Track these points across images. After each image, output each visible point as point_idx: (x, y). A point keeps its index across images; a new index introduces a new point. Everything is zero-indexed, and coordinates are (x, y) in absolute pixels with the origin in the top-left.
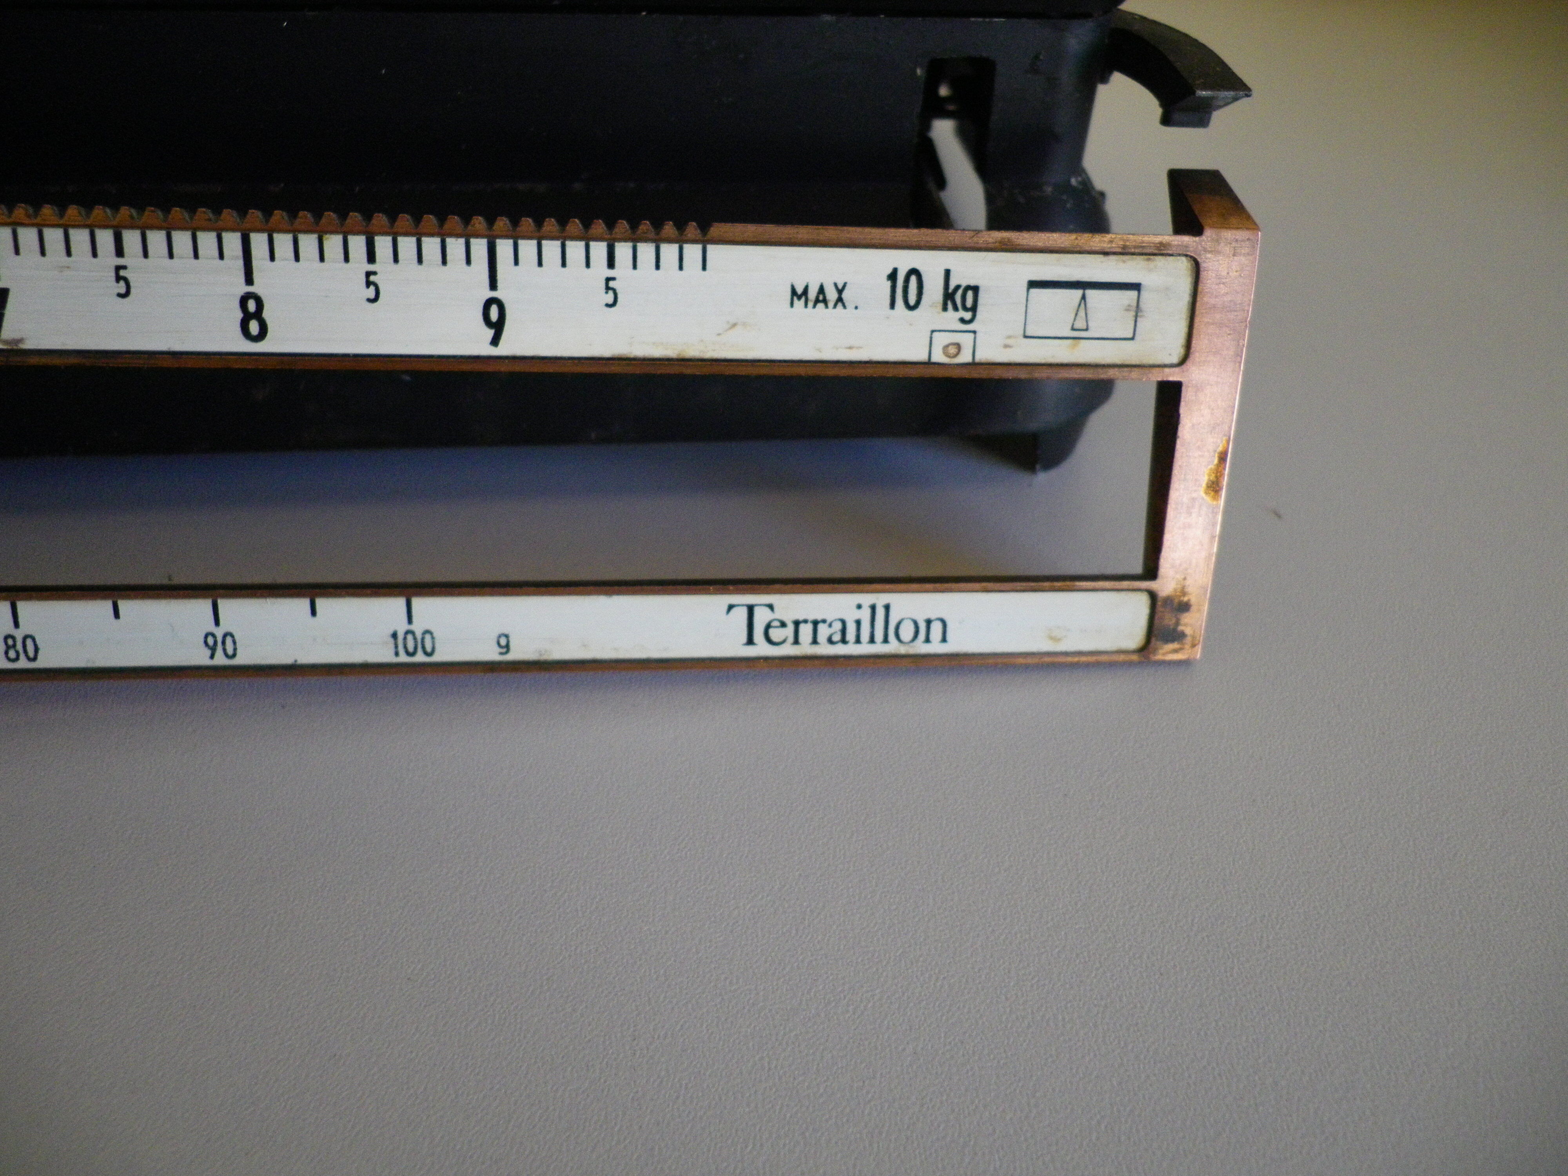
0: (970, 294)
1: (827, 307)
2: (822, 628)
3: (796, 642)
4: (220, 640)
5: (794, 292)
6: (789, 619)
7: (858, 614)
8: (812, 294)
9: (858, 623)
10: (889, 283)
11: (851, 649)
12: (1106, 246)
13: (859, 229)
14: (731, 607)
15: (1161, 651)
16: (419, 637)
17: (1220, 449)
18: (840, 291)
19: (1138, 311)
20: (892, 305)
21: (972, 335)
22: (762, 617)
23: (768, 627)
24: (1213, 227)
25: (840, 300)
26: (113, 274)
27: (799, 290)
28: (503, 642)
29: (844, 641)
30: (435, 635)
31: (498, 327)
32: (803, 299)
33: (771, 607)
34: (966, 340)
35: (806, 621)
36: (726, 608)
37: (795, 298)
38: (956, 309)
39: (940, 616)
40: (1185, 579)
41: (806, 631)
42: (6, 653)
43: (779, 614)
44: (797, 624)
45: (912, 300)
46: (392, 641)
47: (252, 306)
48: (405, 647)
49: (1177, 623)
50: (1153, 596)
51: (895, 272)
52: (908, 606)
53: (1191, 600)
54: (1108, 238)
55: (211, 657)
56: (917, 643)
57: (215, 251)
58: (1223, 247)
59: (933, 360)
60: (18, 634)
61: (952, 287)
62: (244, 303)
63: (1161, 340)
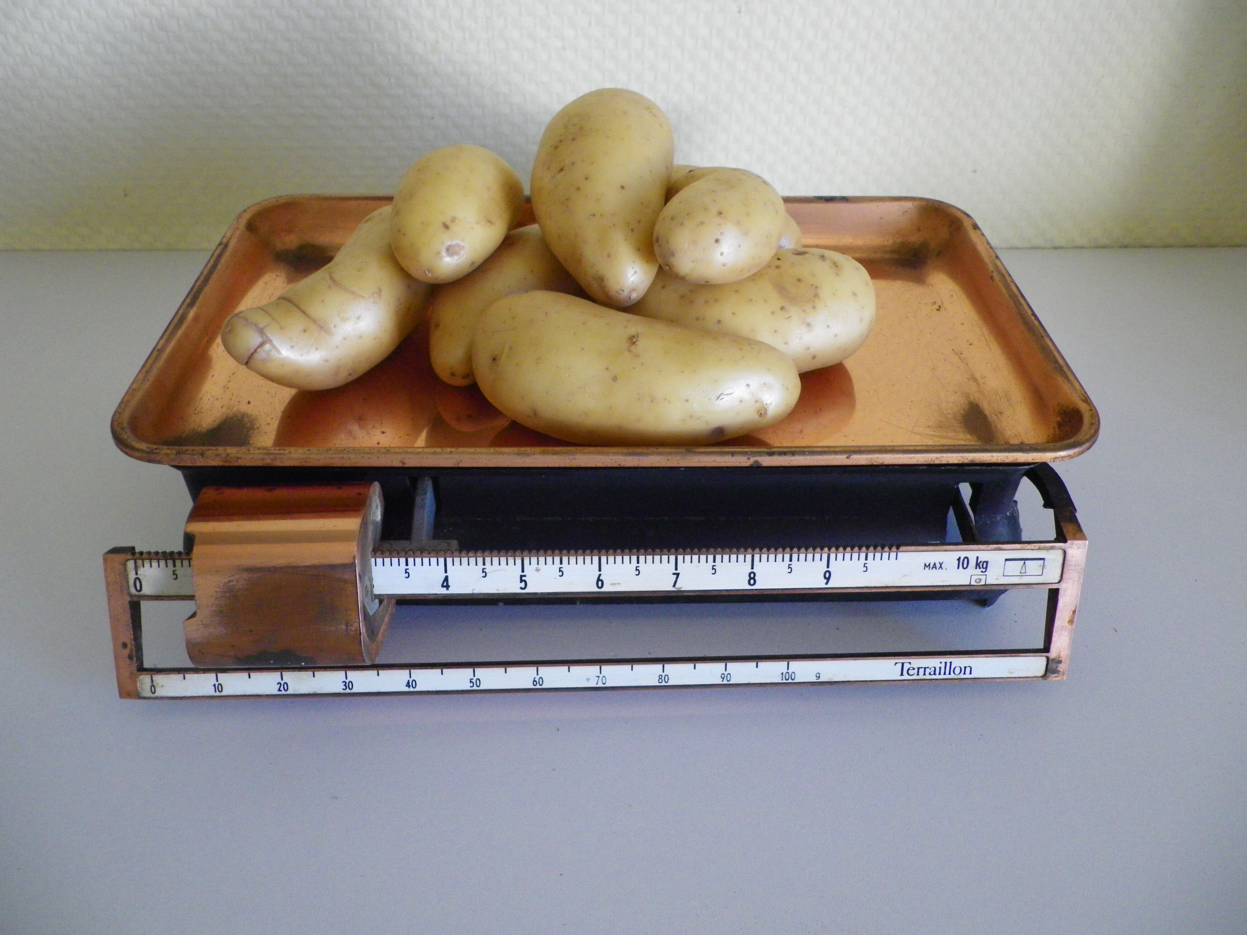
0: (985, 564)
1: (936, 569)
2: (927, 670)
3: (918, 674)
4: (726, 675)
5: (925, 565)
6: (916, 667)
7: (940, 665)
8: (932, 565)
9: (940, 668)
10: (958, 561)
11: (937, 677)
12: (1033, 548)
13: (949, 546)
14: (896, 663)
15: (1051, 677)
16: (790, 674)
17: (1073, 609)
18: (941, 565)
19: (1043, 566)
20: (958, 568)
21: (985, 576)
22: (906, 666)
23: (909, 669)
24: (1070, 540)
25: (941, 567)
26: (711, 568)
27: (927, 565)
28: (818, 675)
29: (935, 674)
30: (795, 674)
31: (828, 579)
32: (928, 567)
33: (910, 663)
34: (983, 578)
35: (922, 668)
36: (894, 664)
37: (926, 567)
38: (980, 568)
39: (970, 665)
40: (1060, 652)
41: (922, 671)
42: (659, 680)
43: (912, 666)
44: (919, 668)
45: (965, 566)
46: (781, 675)
47: (752, 575)
48: (785, 677)
49: (1057, 667)
50: (1048, 658)
51: (960, 558)
52: (959, 662)
53: (1063, 659)
54: (1034, 545)
55: (723, 681)
56: (961, 674)
57: (743, 560)
58: (1074, 546)
59: (971, 584)
60: (663, 675)
61: (979, 562)
62: (750, 574)
63: (1052, 575)
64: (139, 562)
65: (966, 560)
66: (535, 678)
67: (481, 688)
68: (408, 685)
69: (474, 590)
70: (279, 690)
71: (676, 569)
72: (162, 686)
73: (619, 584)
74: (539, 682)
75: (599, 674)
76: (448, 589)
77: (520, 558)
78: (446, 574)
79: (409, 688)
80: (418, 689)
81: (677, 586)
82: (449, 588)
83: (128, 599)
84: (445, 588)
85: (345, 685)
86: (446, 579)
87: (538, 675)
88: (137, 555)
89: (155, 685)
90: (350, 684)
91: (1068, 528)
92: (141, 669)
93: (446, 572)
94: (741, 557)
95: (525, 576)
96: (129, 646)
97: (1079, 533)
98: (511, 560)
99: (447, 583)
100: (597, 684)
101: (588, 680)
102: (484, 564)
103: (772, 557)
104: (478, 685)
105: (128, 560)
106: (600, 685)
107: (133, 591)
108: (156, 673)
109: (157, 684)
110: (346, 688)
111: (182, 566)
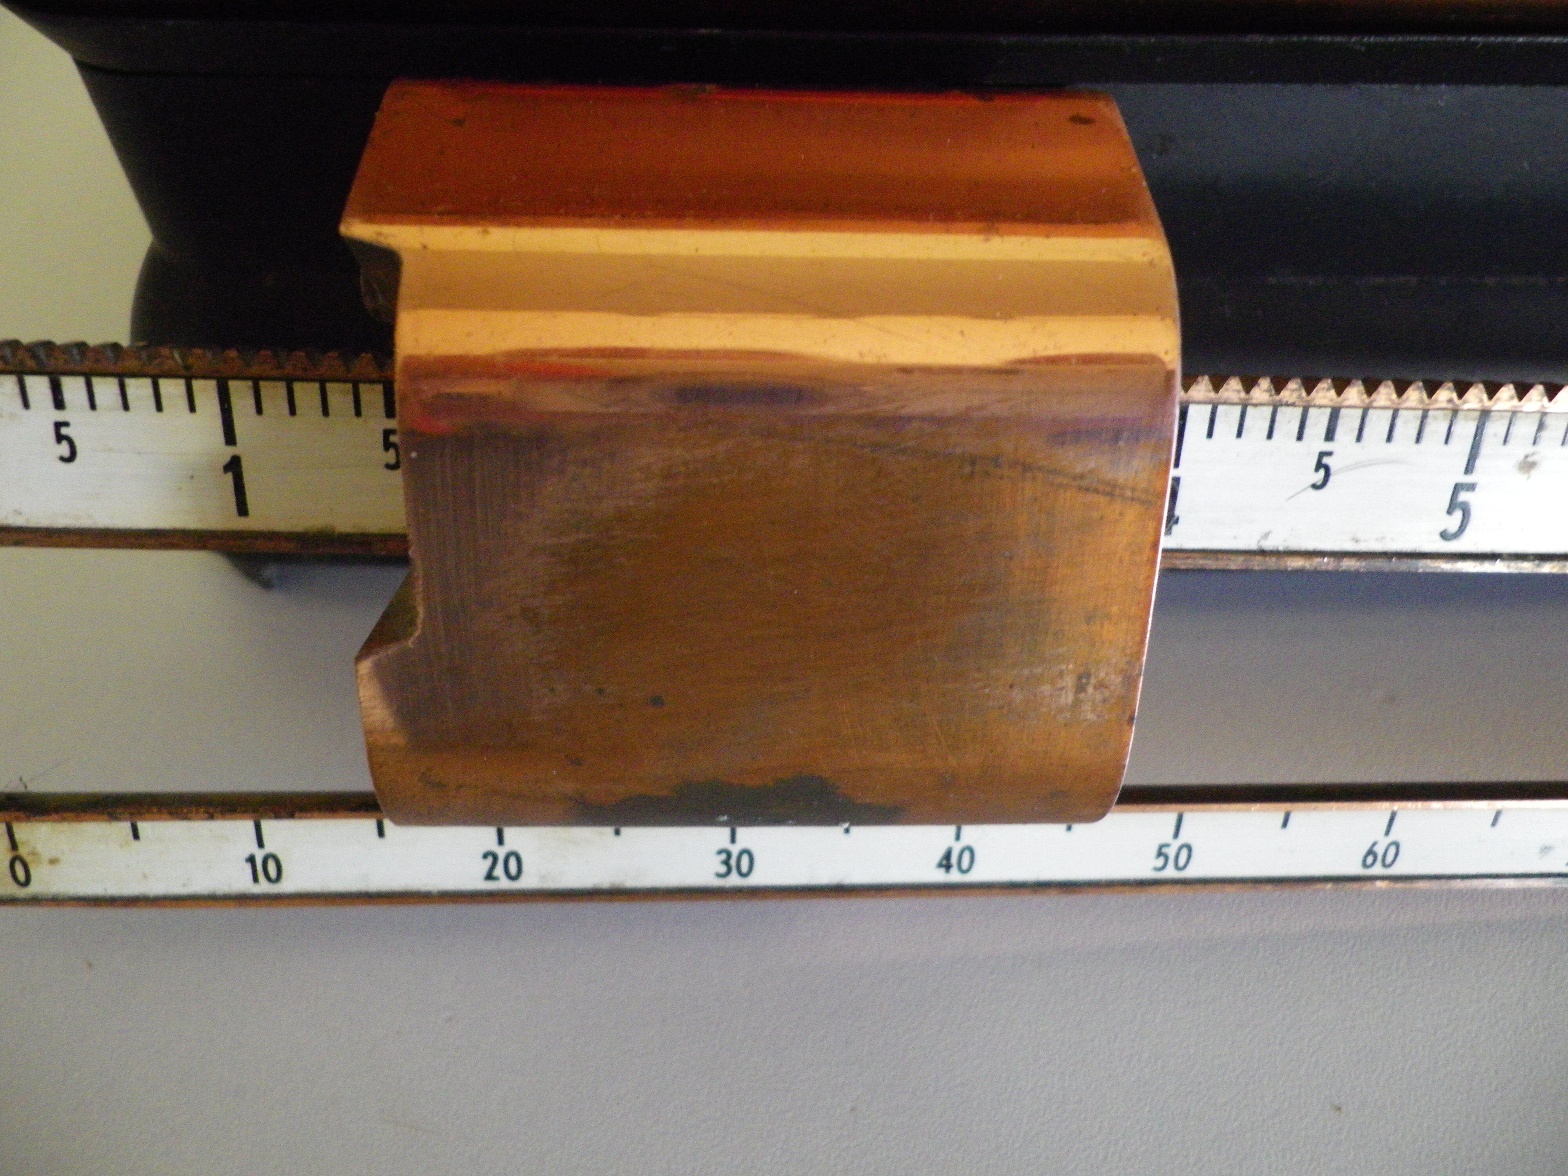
66: (1374, 844)
67: (1192, 872)
68: (946, 863)
69: (1266, 535)
70: (490, 876)
72: (53, 861)
74: (1385, 856)
77: (1477, 414)
79: (948, 872)
82: (1176, 527)
85: (726, 863)
87: (1388, 832)
89: (28, 859)
90: (745, 858)
95: (1471, 487)
98: (1436, 423)
102: (1329, 435)
104: (1181, 864)
108: (21, 814)
109: (34, 853)
110: (729, 871)
111: (93, 406)
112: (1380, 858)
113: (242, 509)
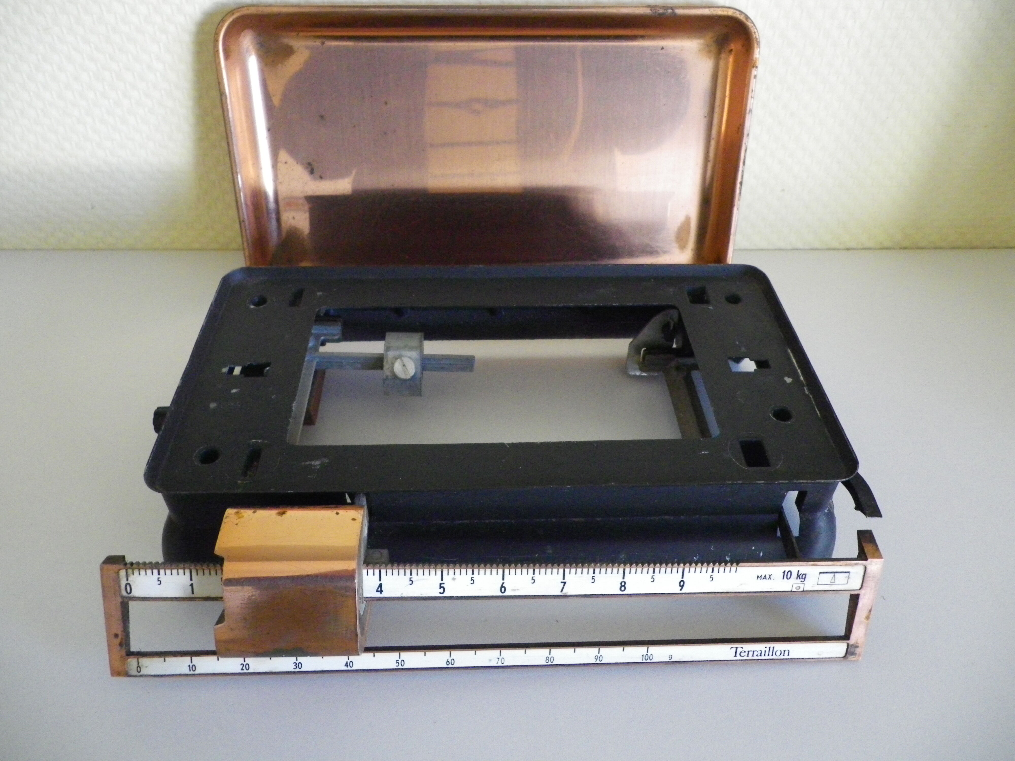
0: (804, 576)
1: (766, 579)
2: (755, 652)
3: (748, 656)
4: (599, 657)
5: (758, 577)
6: (747, 651)
7: (765, 649)
8: (763, 577)
9: (765, 651)
10: (783, 574)
11: (763, 657)
12: (841, 564)
13: (777, 563)
14: (731, 648)
15: (849, 658)
16: (649, 656)
17: (870, 609)
18: (770, 576)
19: (849, 577)
20: (783, 578)
21: (803, 585)
22: (739, 650)
23: (741, 652)
24: (871, 558)
25: (770, 578)
26: (591, 578)
27: (760, 576)
28: (670, 657)
29: (761, 655)
30: (653, 655)
31: (682, 587)
32: (760, 578)
33: (742, 648)
34: (802, 586)
35: (751, 651)
36: (730, 648)
37: (758, 578)
38: (800, 579)
39: (789, 649)
40: (857, 640)
41: (751, 653)
42: (546, 661)
43: (744, 649)
44: (749, 651)
45: (789, 577)
46: (642, 657)
47: (623, 584)
48: (645, 658)
49: (855, 651)
50: (848, 644)
51: (785, 571)
52: (779, 647)
53: (859, 645)
54: (842, 562)
55: (596, 661)
56: (781, 656)
57: (617, 572)
58: (873, 564)
59: (793, 590)
60: (550, 657)
61: (799, 574)
62: (621, 583)
63: (854, 584)
64: (130, 571)
65: (789, 573)
66: (448, 659)
67: (405, 667)
68: (346, 665)
69: (402, 594)
70: (242, 669)
71: (564, 579)
72: (146, 667)
73: (518, 590)
74: (451, 662)
75: (499, 657)
76: (381, 593)
77: (440, 570)
78: (381, 582)
79: (347, 667)
80: (354, 668)
81: (564, 591)
82: (383, 593)
83: (120, 600)
84: (379, 593)
85: (296, 665)
86: (380, 586)
87: (450, 657)
88: (128, 566)
90: (300, 664)
91: (868, 548)
92: (130, 654)
93: (380, 580)
94: (615, 570)
95: (443, 584)
96: (120, 637)
97: (877, 554)
98: (433, 571)
99: (381, 589)
100: (497, 664)
101: (490, 660)
102: (411, 575)
103: (639, 570)
104: (403, 665)
105: (120, 570)
106: (500, 664)
107: (124, 593)
108: (141, 656)
109: (142, 665)
110: (297, 667)
111: (165, 575)
112: (450, 663)
113: (193, 593)
